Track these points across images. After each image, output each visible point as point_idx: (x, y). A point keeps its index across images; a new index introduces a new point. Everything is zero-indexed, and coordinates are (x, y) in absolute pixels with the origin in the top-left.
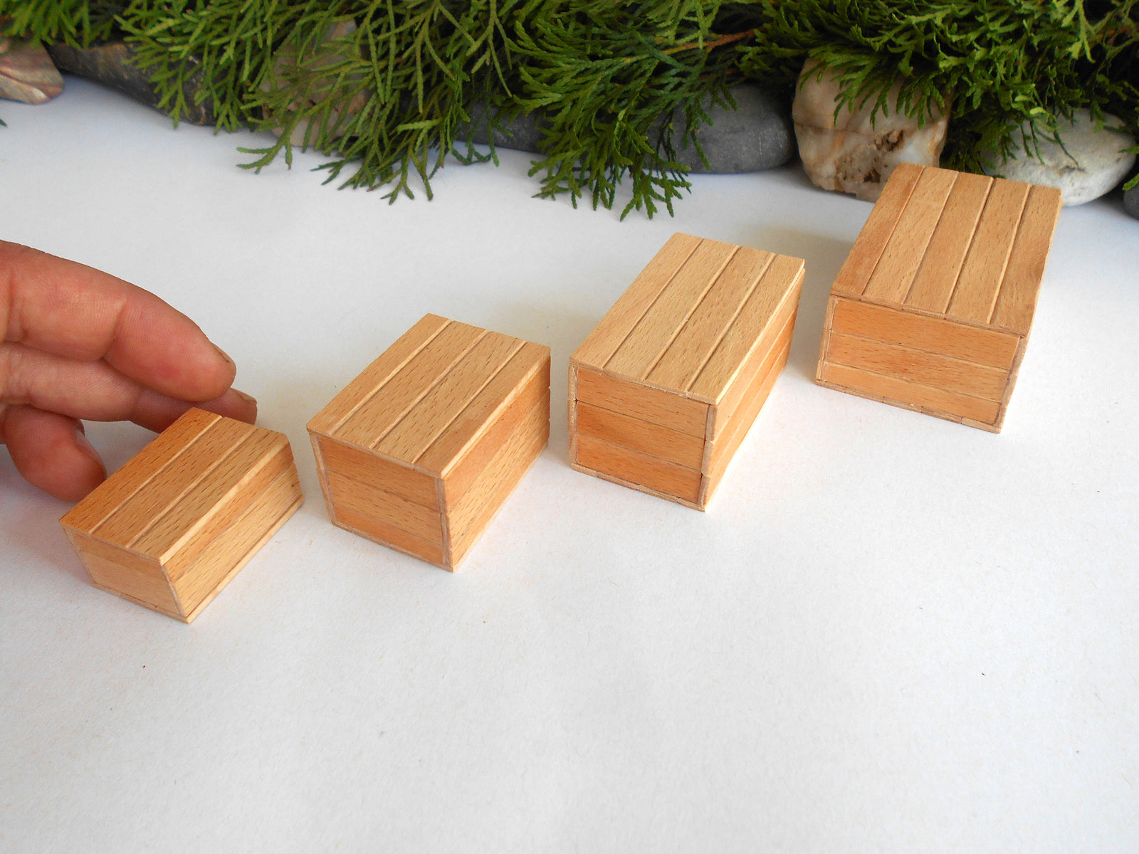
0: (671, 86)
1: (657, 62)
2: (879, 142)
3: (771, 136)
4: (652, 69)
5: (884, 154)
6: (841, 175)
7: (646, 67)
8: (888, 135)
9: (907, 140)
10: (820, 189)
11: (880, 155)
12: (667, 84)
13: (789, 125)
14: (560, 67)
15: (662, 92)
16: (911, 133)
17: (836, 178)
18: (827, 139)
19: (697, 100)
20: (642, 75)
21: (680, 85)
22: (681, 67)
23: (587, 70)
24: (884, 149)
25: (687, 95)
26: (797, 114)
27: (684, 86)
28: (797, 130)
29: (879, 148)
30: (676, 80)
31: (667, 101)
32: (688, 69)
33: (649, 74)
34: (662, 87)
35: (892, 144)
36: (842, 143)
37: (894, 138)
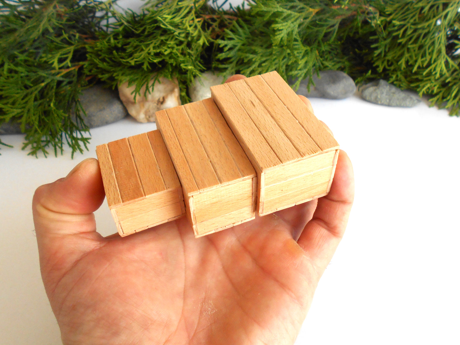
2: (157, 102)
3: (116, 109)
5: (160, 106)
6: (147, 117)
8: (159, 99)
9: (166, 100)
10: (141, 123)
11: (159, 106)
13: (121, 102)
16: (167, 96)
17: (146, 118)
18: (137, 106)
24: (159, 104)
26: (122, 98)
28: (125, 104)
29: (158, 104)
35: (162, 102)
36: (143, 106)
37: (161, 100)
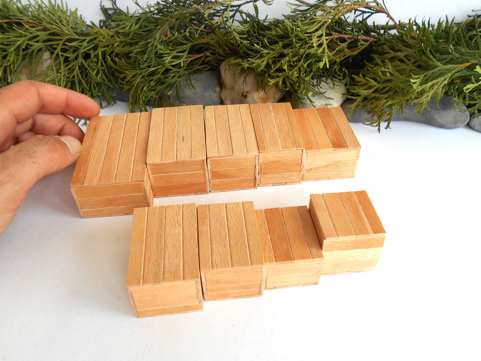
0: (171, 77)
1: (165, 68)
4: (162, 71)
7: (160, 70)
12: (169, 76)
14: (126, 73)
15: (167, 80)
19: (180, 82)
20: (158, 73)
21: (175, 76)
22: (175, 69)
23: (137, 74)
25: (176, 80)
27: (176, 77)
30: (173, 75)
31: (168, 83)
32: (178, 70)
33: (160, 73)
34: (167, 78)
